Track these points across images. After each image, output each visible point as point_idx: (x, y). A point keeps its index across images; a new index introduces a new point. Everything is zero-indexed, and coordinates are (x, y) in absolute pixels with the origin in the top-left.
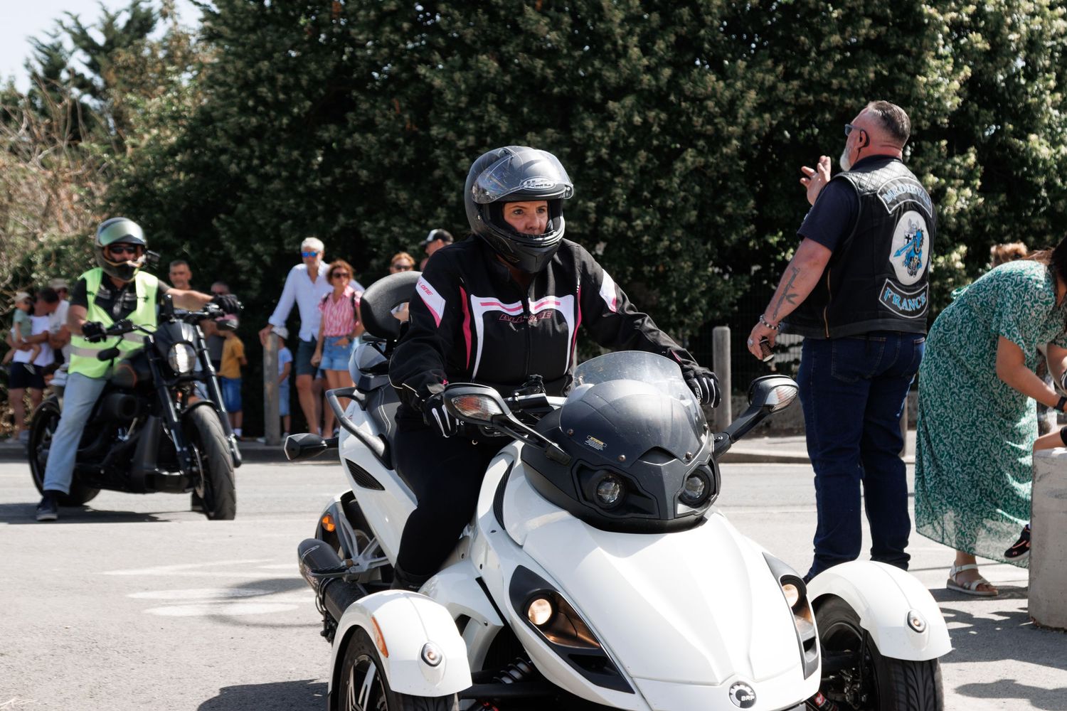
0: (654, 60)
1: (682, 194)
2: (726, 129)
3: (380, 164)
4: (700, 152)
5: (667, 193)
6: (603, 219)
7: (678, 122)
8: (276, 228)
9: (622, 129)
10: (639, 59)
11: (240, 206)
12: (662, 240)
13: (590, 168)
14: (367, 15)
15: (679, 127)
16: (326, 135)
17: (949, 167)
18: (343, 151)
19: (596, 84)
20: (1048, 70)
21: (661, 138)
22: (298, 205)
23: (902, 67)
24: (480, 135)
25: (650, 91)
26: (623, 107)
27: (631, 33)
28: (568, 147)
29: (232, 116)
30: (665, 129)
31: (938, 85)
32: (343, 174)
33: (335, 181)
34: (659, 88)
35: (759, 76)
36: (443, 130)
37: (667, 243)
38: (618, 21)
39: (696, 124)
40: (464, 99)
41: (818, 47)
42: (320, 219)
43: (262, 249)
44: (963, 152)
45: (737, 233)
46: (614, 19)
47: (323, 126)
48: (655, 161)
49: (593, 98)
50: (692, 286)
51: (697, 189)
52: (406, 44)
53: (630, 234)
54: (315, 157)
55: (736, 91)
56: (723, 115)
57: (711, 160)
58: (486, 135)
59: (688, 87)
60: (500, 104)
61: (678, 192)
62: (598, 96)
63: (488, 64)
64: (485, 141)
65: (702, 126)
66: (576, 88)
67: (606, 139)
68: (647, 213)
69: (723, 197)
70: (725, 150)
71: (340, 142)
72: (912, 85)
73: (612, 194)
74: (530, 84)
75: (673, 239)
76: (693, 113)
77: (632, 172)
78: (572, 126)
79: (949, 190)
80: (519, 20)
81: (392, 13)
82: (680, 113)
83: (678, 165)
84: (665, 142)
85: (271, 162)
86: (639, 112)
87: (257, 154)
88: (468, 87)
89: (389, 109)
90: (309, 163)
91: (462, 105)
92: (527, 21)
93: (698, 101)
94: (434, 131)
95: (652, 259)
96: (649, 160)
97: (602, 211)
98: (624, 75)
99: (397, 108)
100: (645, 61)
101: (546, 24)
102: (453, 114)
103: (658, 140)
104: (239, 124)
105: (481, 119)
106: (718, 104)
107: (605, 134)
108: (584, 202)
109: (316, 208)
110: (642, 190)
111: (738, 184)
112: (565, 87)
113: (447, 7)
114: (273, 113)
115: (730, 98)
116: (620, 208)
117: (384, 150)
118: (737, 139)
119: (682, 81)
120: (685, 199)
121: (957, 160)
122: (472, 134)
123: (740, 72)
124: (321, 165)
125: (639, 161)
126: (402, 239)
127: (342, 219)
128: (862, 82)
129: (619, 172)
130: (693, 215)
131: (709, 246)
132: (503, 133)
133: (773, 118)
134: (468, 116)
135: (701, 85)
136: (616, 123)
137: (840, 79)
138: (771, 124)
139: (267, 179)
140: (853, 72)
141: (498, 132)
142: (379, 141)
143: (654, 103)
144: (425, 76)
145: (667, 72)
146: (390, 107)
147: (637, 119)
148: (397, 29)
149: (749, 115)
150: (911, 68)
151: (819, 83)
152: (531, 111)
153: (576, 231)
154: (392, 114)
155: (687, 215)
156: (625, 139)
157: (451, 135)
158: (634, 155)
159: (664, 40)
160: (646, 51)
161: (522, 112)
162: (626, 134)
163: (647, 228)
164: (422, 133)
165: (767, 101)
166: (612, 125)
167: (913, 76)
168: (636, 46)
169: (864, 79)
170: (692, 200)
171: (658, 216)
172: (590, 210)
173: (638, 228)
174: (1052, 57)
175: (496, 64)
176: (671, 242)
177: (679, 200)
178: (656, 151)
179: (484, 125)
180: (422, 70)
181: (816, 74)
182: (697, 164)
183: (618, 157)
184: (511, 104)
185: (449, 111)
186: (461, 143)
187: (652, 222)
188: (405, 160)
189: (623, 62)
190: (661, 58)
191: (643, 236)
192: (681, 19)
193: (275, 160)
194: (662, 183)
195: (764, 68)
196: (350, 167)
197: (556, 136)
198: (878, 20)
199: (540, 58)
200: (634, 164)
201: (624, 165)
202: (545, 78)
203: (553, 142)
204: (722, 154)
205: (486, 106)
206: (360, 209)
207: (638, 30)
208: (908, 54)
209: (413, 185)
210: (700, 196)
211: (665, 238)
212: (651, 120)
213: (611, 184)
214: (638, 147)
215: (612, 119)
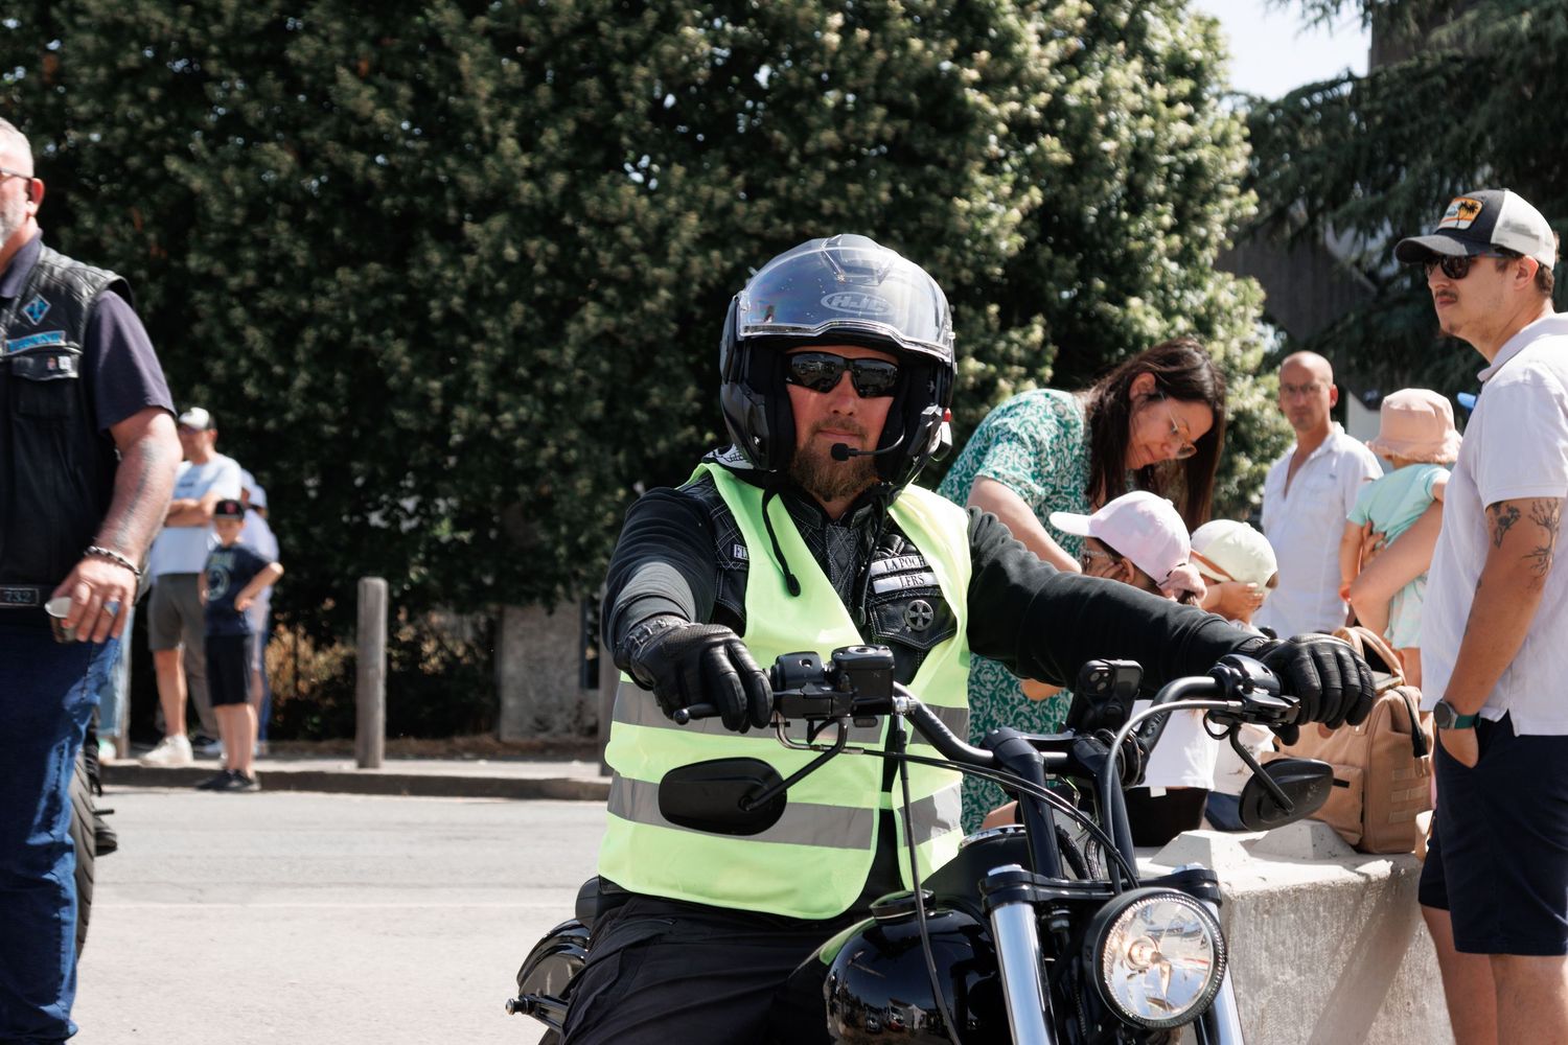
0: (540, 160)
1: (579, 373)
2: (648, 272)
4: (609, 308)
5: (555, 370)
6: (452, 408)
7: (576, 257)
9: (487, 268)
10: (516, 157)
12: (545, 446)
13: (437, 328)
14: (94, 76)
15: (577, 266)
17: (1002, 345)
19: (449, 195)
20: (1162, 200)
21: (549, 283)
23: (932, 184)
24: (264, 269)
25: (532, 208)
26: (488, 232)
27: (504, 115)
28: (403, 293)
30: (554, 270)
31: (986, 215)
34: (548, 205)
35: (705, 190)
36: (207, 259)
37: (552, 450)
38: (484, 95)
39: (602, 262)
40: (239, 212)
41: (801, 147)
44: (1025, 324)
45: (667, 439)
46: (478, 92)
48: (540, 321)
49: (444, 216)
50: (593, 518)
51: (605, 366)
52: (152, 121)
53: (495, 433)
55: (668, 212)
56: (645, 249)
57: (627, 319)
58: (275, 269)
59: (591, 202)
60: (296, 220)
61: (572, 370)
62: (452, 213)
63: (279, 158)
64: (273, 279)
65: (613, 265)
66: (418, 200)
67: (462, 282)
68: (523, 403)
69: (646, 381)
70: (649, 305)
72: (948, 213)
73: (468, 369)
74: (348, 193)
75: (563, 444)
76: (599, 244)
77: (500, 336)
78: (409, 261)
79: (1002, 383)
80: (332, 89)
81: (131, 72)
82: (580, 243)
83: (573, 328)
84: (554, 289)
86: (515, 242)
88: (246, 192)
89: (123, 224)
91: (237, 221)
92: (342, 91)
93: (606, 226)
94: (193, 261)
95: (531, 475)
96: (528, 317)
97: (452, 395)
98: (492, 182)
99: (137, 223)
100: (525, 161)
101: (372, 98)
102: (222, 235)
103: (543, 286)
105: (261, 244)
106: (638, 232)
107: (458, 274)
110: (517, 366)
111: (671, 360)
112: (401, 200)
113: (221, 66)
115: (657, 223)
116: (480, 393)
118: (669, 288)
119: (584, 194)
120: (584, 382)
121: (1015, 335)
122: (252, 268)
123: (675, 182)
125: (512, 318)
128: (870, 206)
129: (479, 335)
130: (596, 408)
131: (621, 457)
132: (300, 268)
133: (725, 258)
134: (246, 239)
135: (612, 200)
136: (475, 258)
137: (835, 199)
138: (722, 267)
140: (854, 189)
141: (292, 265)
143: (537, 227)
144: (177, 174)
145: (559, 179)
146: (127, 220)
147: (511, 252)
148: (140, 99)
149: (687, 252)
150: (946, 186)
151: (802, 205)
152: (347, 234)
153: (410, 425)
154: (127, 232)
155: (588, 406)
156: (492, 282)
157: (219, 268)
158: (505, 309)
159: (556, 127)
160: (528, 143)
161: (332, 235)
162: (493, 275)
163: (522, 426)
164: (175, 264)
165: (718, 231)
166: (470, 260)
167: (948, 198)
168: (512, 136)
169: (872, 201)
170: (596, 383)
171: (540, 407)
172: (432, 394)
173: (508, 426)
174: (1168, 180)
175: (289, 158)
176: (561, 449)
177: (574, 382)
178: (540, 304)
179: (271, 254)
180: (173, 164)
181: (797, 190)
182: (604, 327)
183: (480, 312)
184: (314, 222)
185: (217, 231)
186: (234, 282)
187: (530, 417)
189: (489, 160)
190: (551, 157)
191: (516, 439)
192: (586, 96)
194: (547, 354)
195: (714, 177)
197: (384, 275)
198: (896, 110)
199: (361, 149)
200: (504, 324)
201: (488, 324)
202: (369, 185)
203: (377, 285)
204: (643, 312)
205: (273, 224)
207: (516, 111)
208: (943, 164)
210: (610, 377)
211: (550, 442)
212: (532, 254)
213: (466, 354)
214: (511, 297)
215: (471, 250)
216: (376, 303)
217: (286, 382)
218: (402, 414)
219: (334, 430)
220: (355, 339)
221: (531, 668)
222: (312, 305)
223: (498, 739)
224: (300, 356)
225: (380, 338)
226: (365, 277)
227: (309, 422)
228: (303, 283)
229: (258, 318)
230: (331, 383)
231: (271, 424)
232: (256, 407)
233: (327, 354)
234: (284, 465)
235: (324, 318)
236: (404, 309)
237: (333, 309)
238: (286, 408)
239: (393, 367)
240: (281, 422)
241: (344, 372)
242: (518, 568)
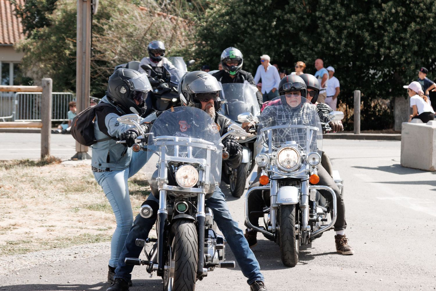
1: (411, 39)
2: (427, 15)
3: (297, 25)
4: (418, 23)
5: (405, 39)
6: (380, 49)
7: (410, 11)
8: (259, 49)
11: (246, 40)
12: (402, 58)
13: (377, 29)
15: (411, 13)
16: (277, 14)
18: (284, 20)
22: (267, 41)
24: (334, 15)
26: (388, 6)
28: (368, 21)
29: (241, 6)
30: (404, 14)
32: (284, 29)
33: (281, 32)
36: (320, 13)
37: (404, 59)
39: (416, 12)
40: (328, 1)
42: (276, 46)
43: (253, 57)
47: (276, 10)
48: (401, 27)
50: (415, 75)
51: (418, 37)
53: (391, 55)
54: (273, 22)
56: (427, 9)
57: (423, 26)
58: (337, 15)
60: (342, 4)
61: (409, 39)
64: (337, 18)
65: (419, 13)
67: (382, 18)
68: (397, 47)
69: (429, 41)
70: (428, 22)
71: (283, 17)
73: (384, 39)
75: (407, 57)
76: (415, 8)
77: (391, 31)
78: (369, 13)
82: (411, 8)
83: (409, 29)
84: (405, 19)
85: (256, 24)
86: (394, 8)
87: (251, 21)
90: (270, 25)
91: (328, 4)
93: (417, 3)
94: (317, 13)
95: (400, 65)
96: (398, 26)
97: (380, 46)
99: (304, 4)
102: (324, 7)
103: (402, 18)
104: (244, 9)
105: (334, 9)
106: (425, 4)
107: (381, 16)
108: (373, 42)
109: (274, 42)
110: (396, 38)
114: (257, 5)
116: (386, 45)
117: (299, 20)
118: (433, 18)
120: (413, 41)
122: (331, 15)
124: (275, 25)
125: (394, 27)
126: (305, 56)
127: (283, 47)
129: (386, 31)
130: (416, 48)
131: (423, 60)
132: (343, 15)
134: (330, 8)
136: (385, 12)
139: (255, 30)
141: (341, 14)
142: (297, 16)
143: (400, 4)
146: (302, 3)
147: (394, 10)
152: (354, 6)
153: (370, 53)
154: (302, 7)
155: (414, 48)
156: (389, 18)
157: (324, 15)
158: (392, 24)
161: (351, 7)
162: (389, 16)
163: (397, 53)
164: (313, 14)
166: (383, 13)
170: (416, 42)
171: (401, 48)
172: (375, 45)
173: (393, 53)
176: (406, 59)
177: (410, 42)
178: (402, 23)
179: (336, 12)
182: (417, 28)
183: (387, 25)
184: (346, 4)
185: (323, 6)
186: (327, 19)
187: (399, 51)
188: (307, 24)
191: (395, 56)
193: (258, 23)
194: (403, 35)
196: (286, 26)
197: (363, 16)
200: (392, 28)
201: (388, 28)
203: (362, 19)
204: (427, 24)
205: (336, 4)
206: (291, 43)
209: (310, 34)
210: (420, 40)
211: (404, 57)
212: (399, 11)
213: (383, 35)
214: (394, 21)
215: (383, 10)
216: (361, 23)
217: (340, 43)
218: (368, 50)
219: (352, 54)
220: (356, 32)
221: (402, 113)
222: (346, 24)
223: (394, 130)
224: (343, 36)
225: (362, 32)
226: (359, 17)
227: (345, 53)
228: (344, 19)
229: (333, 28)
230: (351, 43)
231: (336, 53)
232: (333, 49)
233: (350, 36)
234: (340, 63)
235: (349, 27)
236: (368, 24)
237: (351, 25)
238: (340, 49)
239: (366, 39)
240: (339, 53)
241: (354, 40)
242: (398, 87)
